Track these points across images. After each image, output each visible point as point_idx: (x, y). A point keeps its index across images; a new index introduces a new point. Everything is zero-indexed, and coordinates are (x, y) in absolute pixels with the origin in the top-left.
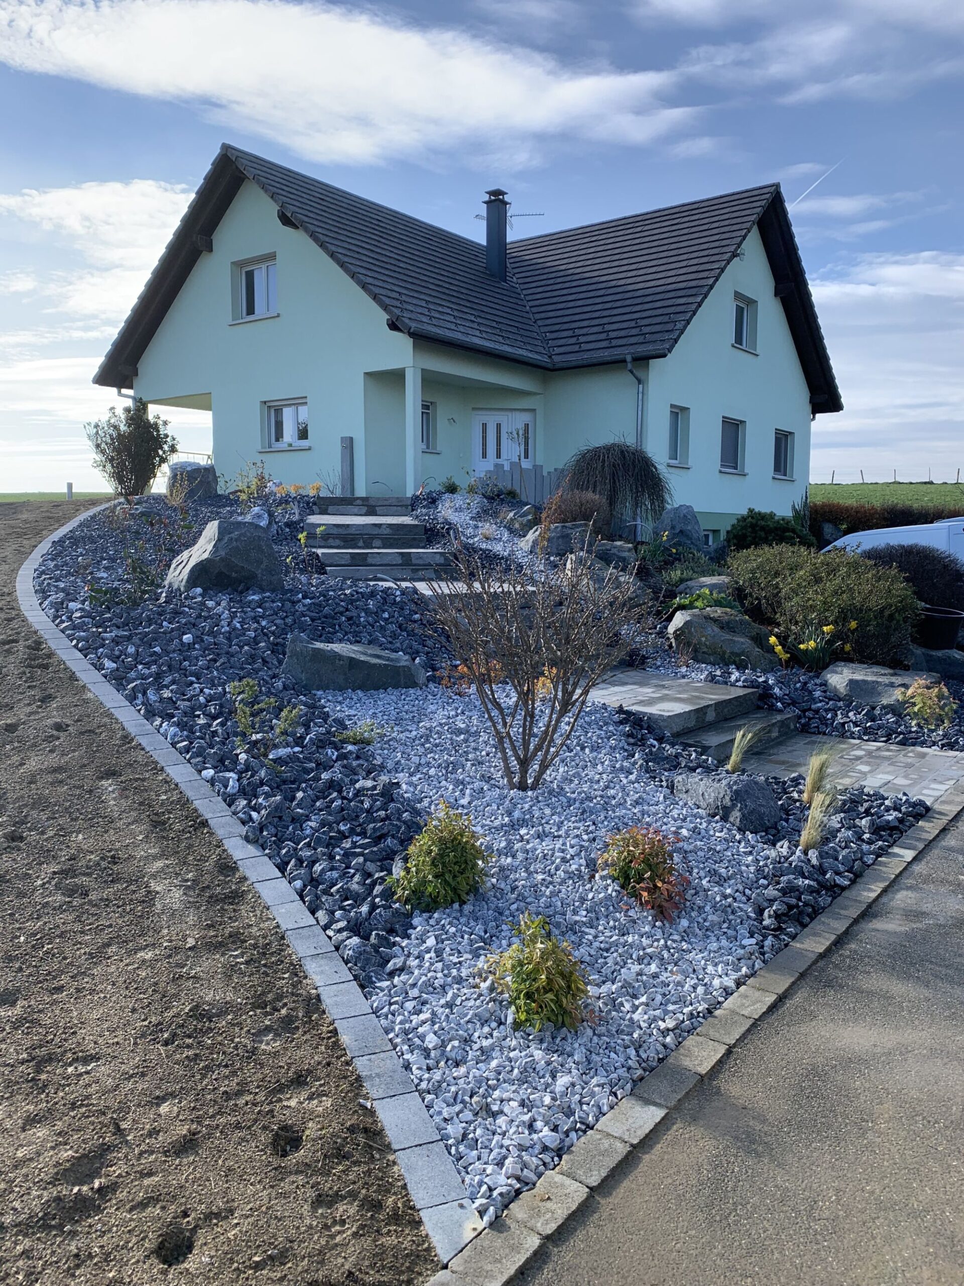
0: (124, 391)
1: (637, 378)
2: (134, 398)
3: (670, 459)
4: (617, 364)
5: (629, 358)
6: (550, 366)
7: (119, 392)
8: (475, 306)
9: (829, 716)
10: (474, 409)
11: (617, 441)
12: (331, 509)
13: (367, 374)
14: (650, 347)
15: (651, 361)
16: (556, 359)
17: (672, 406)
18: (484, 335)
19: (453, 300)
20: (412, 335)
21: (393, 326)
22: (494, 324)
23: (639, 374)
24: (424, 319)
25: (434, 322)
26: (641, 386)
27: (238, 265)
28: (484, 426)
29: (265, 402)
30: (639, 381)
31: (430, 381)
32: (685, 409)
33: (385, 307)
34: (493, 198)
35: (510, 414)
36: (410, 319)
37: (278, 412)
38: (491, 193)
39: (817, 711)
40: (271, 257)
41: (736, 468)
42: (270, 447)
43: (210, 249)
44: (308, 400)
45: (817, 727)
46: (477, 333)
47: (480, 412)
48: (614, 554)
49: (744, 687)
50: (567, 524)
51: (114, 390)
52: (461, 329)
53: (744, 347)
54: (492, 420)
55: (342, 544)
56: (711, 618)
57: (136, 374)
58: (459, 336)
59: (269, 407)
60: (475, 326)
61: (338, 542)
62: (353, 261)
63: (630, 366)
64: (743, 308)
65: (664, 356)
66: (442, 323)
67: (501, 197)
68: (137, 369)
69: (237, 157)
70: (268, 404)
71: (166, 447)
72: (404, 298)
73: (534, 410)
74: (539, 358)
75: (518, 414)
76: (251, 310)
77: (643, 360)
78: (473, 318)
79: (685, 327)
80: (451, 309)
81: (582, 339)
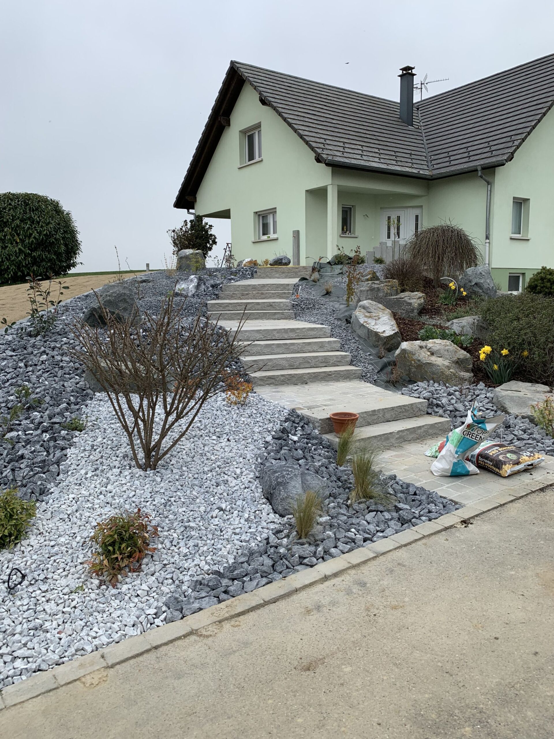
0: (191, 211)
1: (486, 181)
2: (195, 215)
3: (515, 233)
4: (471, 173)
5: (479, 168)
6: (428, 177)
7: (188, 211)
8: (383, 143)
10: (380, 208)
13: (307, 191)
14: (494, 160)
15: (496, 168)
16: (434, 172)
17: (514, 198)
19: (367, 140)
20: (327, 165)
21: (318, 160)
23: (489, 179)
24: (339, 154)
26: (489, 186)
27: (243, 132)
29: (256, 213)
30: (488, 183)
32: (526, 200)
33: (312, 149)
34: (404, 72)
35: (406, 210)
36: (327, 155)
37: (265, 217)
38: (403, 69)
40: (258, 126)
42: (259, 239)
43: (229, 125)
44: (277, 210)
46: (377, 160)
47: (385, 210)
48: (404, 301)
54: (394, 214)
57: (196, 201)
61: (238, 296)
63: (480, 173)
65: (504, 165)
66: (351, 156)
67: (410, 71)
68: (196, 198)
69: (238, 67)
70: (259, 214)
73: (421, 206)
74: (422, 172)
75: (411, 210)
77: (491, 169)
78: (377, 151)
80: (362, 146)
81: (452, 158)
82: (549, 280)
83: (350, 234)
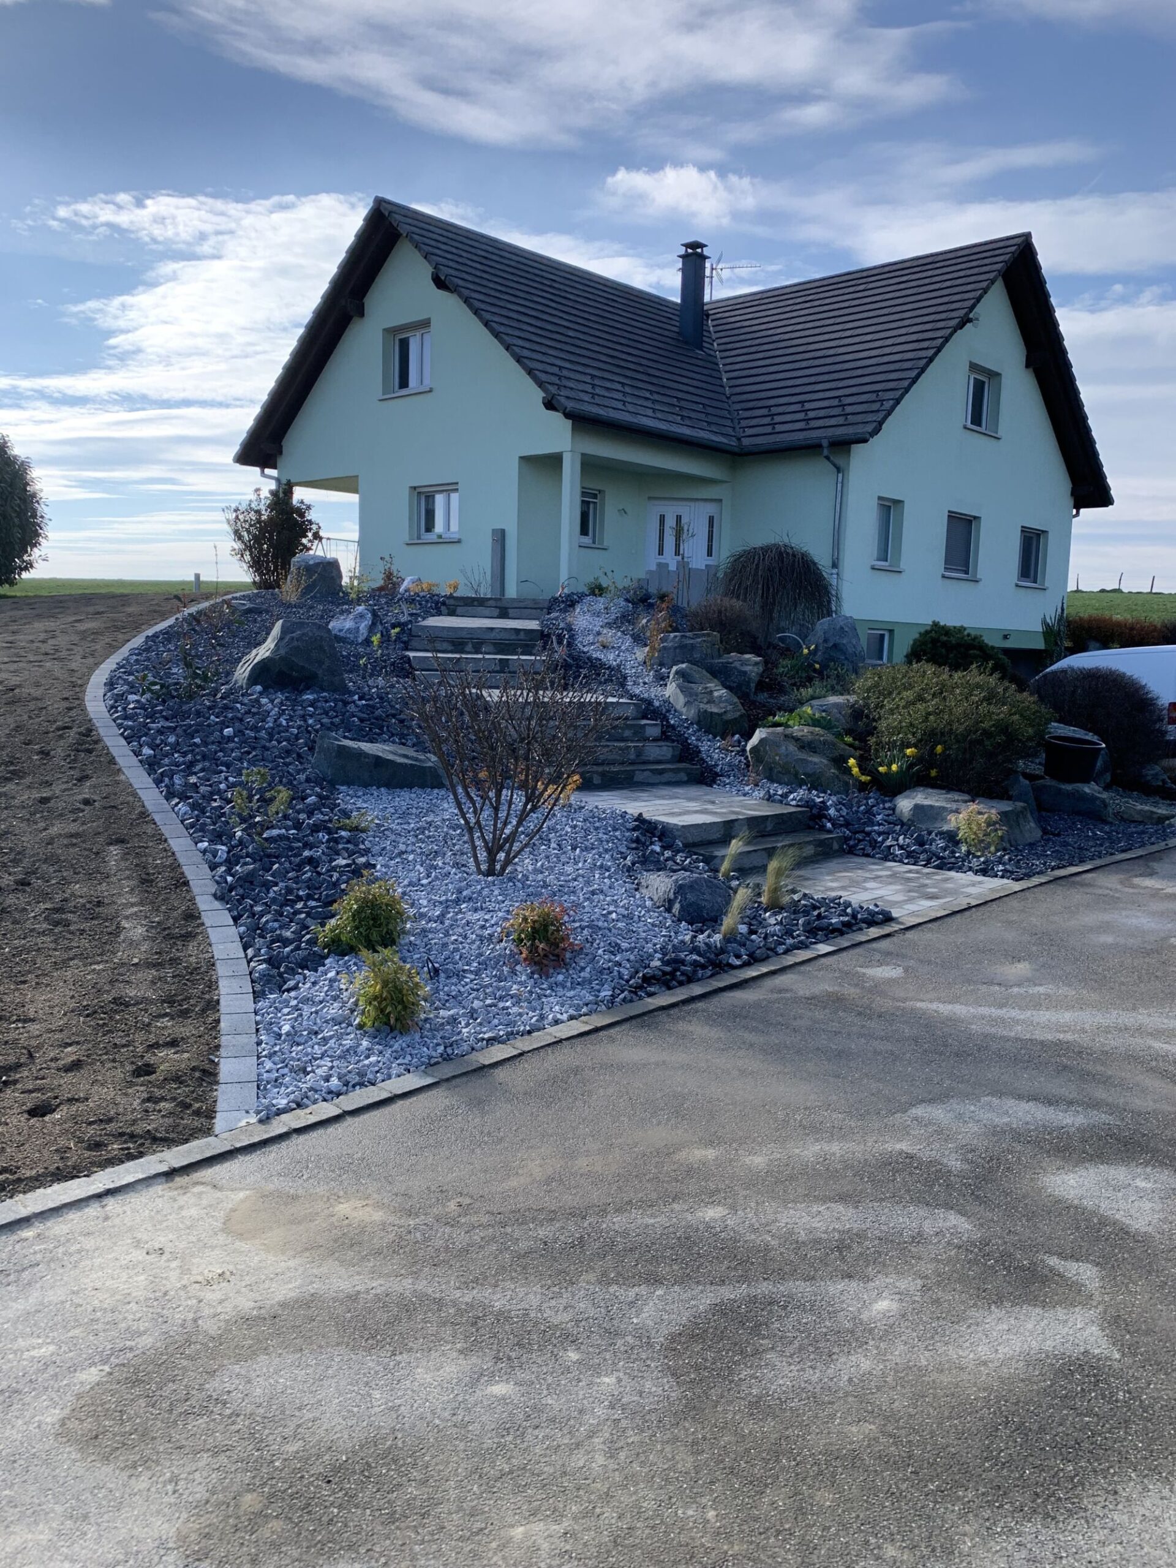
0: (267, 471)
1: (835, 465)
2: (278, 480)
3: (879, 560)
4: (808, 450)
5: (825, 443)
6: (736, 450)
7: (263, 472)
8: (655, 381)
9: (880, 839)
10: (650, 498)
11: (778, 540)
12: (459, 610)
13: (521, 458)
14: (850, 430)
15: (854, 446)
16: (746, 442)
17: (880, 498)
18: (659, 415)
19: (629, 373)
20: (567, 415)
21: (549, 405)
22: (674, 401)
23: (840, 461)
24: (587, 398)
25: (597, 400)
26: (840, 475)
27: (390, 332)
28: (662, 519)
29: (415, 488)
30: (839, 470)
31: (590, 466)
32: (898, 503)
33: (540, 384)
34: (690, 251)
35: (692, 504)
36: (568, 397)
37: (430, 499)
38: (687, 246)
39: (868, 834)
40: (425, 324)
41: (967, 572)
42: (419, 538)
43: (361, 314)
44: (459, 487)
45: (863, 849)
46: (650, 413)
47: (656, 502)
48: (735, 668)
49: (798, 806)
50: (687, 634)
51: (257, 470)
52: (630, 408)
53: (983, 429)
54: (671, 512)
56: (793, 737)
57: (281, 453)
58: (626, 417)
59: (419, 493)
60: (649, 404)
62: (510, 331)
63: (826, 452)
64: (983, 383)
65: (865, 441)
66: (606, 402)
67: (699, 250)
68: (281, 447)
69: (390, 212)
70: (418, 490)
71: (310, 534)
72: (565, 373)
73: (720, 501)
74: (725, 440)
75: (702, 504)
76: (404, 383)
77: (842, 446)
78: (648, 395)
79: (893, 408)
80: (623, 384)
81: (777, 419)
82: (944, 644)
83: (594, 542)
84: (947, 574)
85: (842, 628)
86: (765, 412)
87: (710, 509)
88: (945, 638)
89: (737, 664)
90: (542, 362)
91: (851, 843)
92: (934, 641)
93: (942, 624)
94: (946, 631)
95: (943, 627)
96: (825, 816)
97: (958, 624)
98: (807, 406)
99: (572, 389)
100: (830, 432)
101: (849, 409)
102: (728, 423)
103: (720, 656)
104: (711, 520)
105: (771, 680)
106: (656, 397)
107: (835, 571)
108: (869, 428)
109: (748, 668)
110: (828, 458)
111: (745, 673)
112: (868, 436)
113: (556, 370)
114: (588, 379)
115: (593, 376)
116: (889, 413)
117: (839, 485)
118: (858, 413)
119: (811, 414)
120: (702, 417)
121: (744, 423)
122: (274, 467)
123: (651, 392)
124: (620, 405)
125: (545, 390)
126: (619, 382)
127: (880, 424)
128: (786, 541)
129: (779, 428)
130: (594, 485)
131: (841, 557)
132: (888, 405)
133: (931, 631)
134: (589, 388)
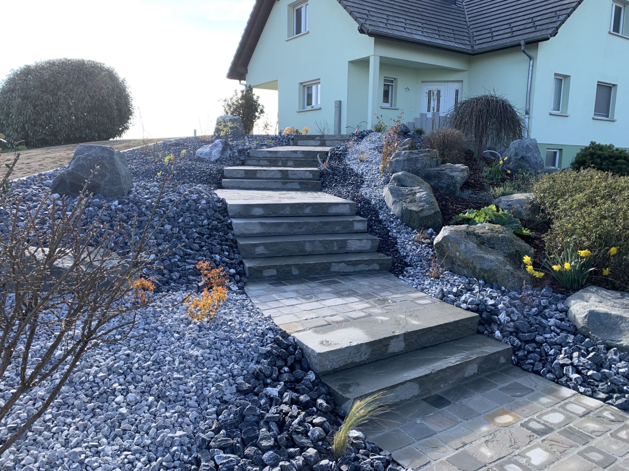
0: (242, 82)
1: (528, 56)
2: (246, 85)
3: (554, 110)
4: (513, 48)
5: (522, 43)
6: (470, 52)
7: (240, 82)
8: (425, 18)
9: (552, 352)
10: (422, 82)
11: (487, 93)
12: (299, 142)
13: (350, 62)
15: (540, 43)
16: (476, 47)
17: (556, 74)
18: (424, 34)
19: (409, 14)
20: (371, 34)
21: (361, 31)
22: (436, 28)
23: (531, 53)
24: (382, 25)
25: (389, 26)
26: (532, 61)
27: (292, 6)
28: (430, 92)
29: (302, 83)
30: (531, 58)
31: (385, 64)
32: (567, 77)
33: (356, 19)
35: (446, 84)
36: (370, 25)
37: (309, 88)
39: (540, 344)
41: (607, 116)
42: (304, 108)
44: (321, 81)
45: (533, 364)
46: (420, 33)
47: (427, 84)
48: (446, 174)
49: (468, 309)
50: (414, 151)
51: (238, 81)
52: (408, 30)
53: (620, 34)
54: (434, 87)
55: (268, 164)
56: (475, 234)
57: (247, 73)
58: (405, 35)
59: (304, 86)
60: (420, 29)
61: (266, 162)
63: (523, 48)
64: (620, 8)
65: (548, 39)
66: (394, 27)
68: (247, 69)
70: (304, 84)
71: (259, 110)
72: (372, 13)
73: (462, 81)
74: (463, 47)
75: (451, 84)
76: (298, 31)
77: (533, 43)
78: (420, 25)
79: (566, 19)
80: (406, 19)
81: (495, 34)
82: (599, 156)
83: (391, 106)
84: (596, 117)
85: (527, 146)
86: (488, 31)
87: (456, 86)
88: (600, 152)
89: (448, 171)
90: (358, 8)
91: (520, 354)
92: (592, 155)
93: (597, 143)
94: (601, 148)
95: (599, 145)
96: (495, 322)
97: (608, 144)
98: (512, 25)
99: (374, 21)
100: (526, 37)
101: (537, 23)
102: (467, 38)
103: (437, 165)
104: (457, 91)
105: (475, 181)
106: (425, 26)
107: (527, 116)
108: (550, 32)
109: (454, 174)
110: (524, 52)
111: (453, 177)
112: (549, 36)
113: (366, 12)
114: (385, 17)
115: (388, 15)
116: (563, 22)
117: (531, 67)
118: (543, 24)
119: (514, 29)
120: (452, 36)
121: (475, 38)
122: (245, 80)
123: (422, 24)
124: (402, 29)
125: (358, 22)
126: (403, 18)
127: (557, 28)
128: (493, 93)
129: (495, 38)
130: (391, 75)
131: (531, 108)
132: (562, 18)
133: (589, 148)
134: (385, 21)
